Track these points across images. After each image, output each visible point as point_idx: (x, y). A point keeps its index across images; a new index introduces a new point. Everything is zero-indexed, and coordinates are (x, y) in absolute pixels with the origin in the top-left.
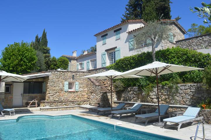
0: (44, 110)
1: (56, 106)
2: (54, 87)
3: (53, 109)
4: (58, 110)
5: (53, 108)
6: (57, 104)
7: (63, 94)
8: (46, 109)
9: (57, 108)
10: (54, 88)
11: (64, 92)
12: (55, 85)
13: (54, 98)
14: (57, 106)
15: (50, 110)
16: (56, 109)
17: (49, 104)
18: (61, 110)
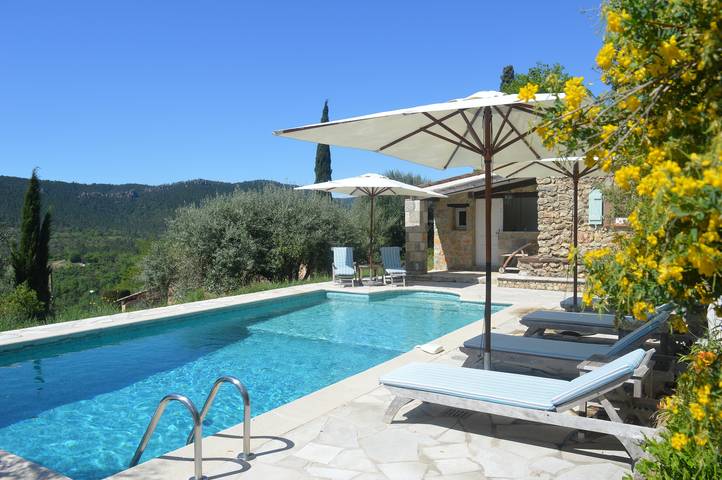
0: (505, 282)
1: (550, 276)
2: (554, 209)
3: (533, 285)
4: (546, 289)
5: (533, 281)
6: (557, 268)
7: (586, 236)
8: (511, 280)
9: (543, 282)
10: (552, 214)
11: (590, 228)
12: (556, 204)
13: (553, 248)
14: (556, 276)
15: (522, 285)
16: (539, 286)
17: (529, 266)
18: (556, 288)
